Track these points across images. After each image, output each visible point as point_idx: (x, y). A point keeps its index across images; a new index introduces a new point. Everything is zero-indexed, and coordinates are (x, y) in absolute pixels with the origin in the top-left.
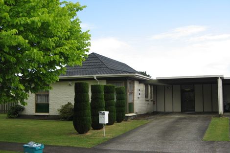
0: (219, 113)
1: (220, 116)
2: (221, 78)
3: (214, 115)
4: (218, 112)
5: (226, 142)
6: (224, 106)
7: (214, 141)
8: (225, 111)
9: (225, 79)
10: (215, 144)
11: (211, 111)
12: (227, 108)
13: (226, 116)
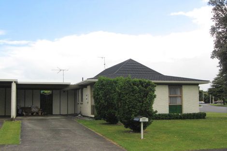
0: (12, 117)
1: (12, 120)
2: (15, 82)
3: (6, 119)
4: (10, 116)
5: (16, 145)
6: (17, 110)
7: (4, 145)
8: (18, 115)
9: (19, 83)
10: (5, 148)
11: (4, 115)
12: (20, 112)
13: (18, 120)
